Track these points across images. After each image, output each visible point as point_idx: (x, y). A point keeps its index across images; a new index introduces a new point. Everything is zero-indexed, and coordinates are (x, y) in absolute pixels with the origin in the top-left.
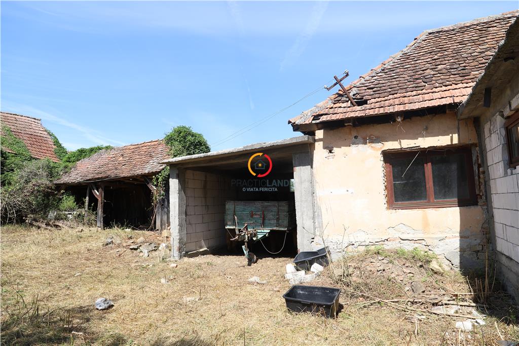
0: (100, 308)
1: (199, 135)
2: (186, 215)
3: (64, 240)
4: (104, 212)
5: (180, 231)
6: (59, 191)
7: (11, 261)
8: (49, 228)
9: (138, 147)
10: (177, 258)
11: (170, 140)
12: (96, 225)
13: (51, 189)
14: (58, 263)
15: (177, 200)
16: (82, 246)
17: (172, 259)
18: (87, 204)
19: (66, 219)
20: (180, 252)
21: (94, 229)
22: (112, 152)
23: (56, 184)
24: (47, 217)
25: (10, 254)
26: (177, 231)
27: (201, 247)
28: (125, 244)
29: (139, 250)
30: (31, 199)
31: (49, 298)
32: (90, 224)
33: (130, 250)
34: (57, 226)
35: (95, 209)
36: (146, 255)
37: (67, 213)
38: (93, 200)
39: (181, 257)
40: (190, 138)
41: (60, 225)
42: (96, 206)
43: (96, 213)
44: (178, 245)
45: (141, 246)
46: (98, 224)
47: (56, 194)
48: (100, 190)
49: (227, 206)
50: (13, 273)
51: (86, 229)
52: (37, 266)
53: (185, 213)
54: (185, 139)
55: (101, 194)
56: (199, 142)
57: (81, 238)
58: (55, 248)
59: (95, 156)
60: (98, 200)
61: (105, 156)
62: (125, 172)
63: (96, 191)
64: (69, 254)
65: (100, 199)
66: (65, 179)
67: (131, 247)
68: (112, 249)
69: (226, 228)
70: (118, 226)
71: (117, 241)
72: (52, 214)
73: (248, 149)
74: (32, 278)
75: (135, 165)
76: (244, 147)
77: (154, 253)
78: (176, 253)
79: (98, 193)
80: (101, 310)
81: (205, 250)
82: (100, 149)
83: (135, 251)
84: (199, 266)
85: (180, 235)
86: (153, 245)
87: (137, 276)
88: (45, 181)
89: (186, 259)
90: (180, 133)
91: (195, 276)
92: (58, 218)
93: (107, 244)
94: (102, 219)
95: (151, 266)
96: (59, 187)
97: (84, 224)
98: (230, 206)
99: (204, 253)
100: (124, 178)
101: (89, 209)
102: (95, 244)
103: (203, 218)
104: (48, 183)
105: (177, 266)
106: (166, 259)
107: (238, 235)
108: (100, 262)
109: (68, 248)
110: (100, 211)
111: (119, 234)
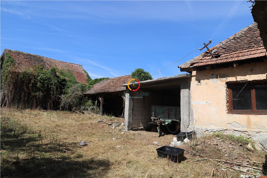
0: (82, 145)
1: (148, 73)
2: (133, 110)
3: (83, 119)
4: (103, 108)
5: (129, 118)
6: (85, 98)
7: (60, 124)
8: (80, 113)
9: (120, 78)
10: (126, 130)
11: (133, 75)
12: (99, 114)
13: (82, 96)
14: (77, 127)
15: (128, 103)
16: (89, 122)
17: (124, 130)
18: (96, 104)
19: (87, 110)
20: (128, 128)
21: (98, 115)
22: (109, 81)
23: (84, 94)
24: (80, 108)
25: (61, 122)
26: (128, 118)
27: (140, 127)
28: (107, 123)
29: (111, 125)
30: (74, 100)
31: (65, 139)
32: (97, 113)
33: (108, 125)
34: (83, 113)
35: (99, 106)
36: (114, 127)
37: (88, 107)
38: (99, 102)
39: (128, 130)
40: (143, 74)
41: (85, 112)
42: (100, 105)
43: (100, 108)
44: (127, 124)
45: (112, 124)
46: (100, 113)
47: (84, 99)
48: (102, 98)
49: (152, 108)
50: (58, 128)
51: (95, 115)
52: (68, 127)
53: (132, 109)
54: (140, 75)
55: (102, 99)
56: (147, 76)
57: (91, 118)
58: (78, 121)
59: (101, 82)
60: (100, 102)
61: (106, 82)
62: (112, 90)
63: (100, 98)
64: (83, 124)
65: (101, 102)
66: (88, 92)
67: (109, 124)
68: (101, 124)
69: (151, 118)
70: (106, 115)
71: (105, 121)
72: (82, 107)
73: (159, 80)
74: (64, 131)
75: (117, 87)
76: (157, 79)
77: (117, 127)
78: (126, 128)
79: (101, 99)
80: (82, 146)
81: (142, 128)
82: (104, 79)
83: (110, 126)
84: (134, 135)
85: (129, 120)
86: (118, 124)
87: (105, 136)
88: (80, 93)
89: (131, 131)
90: (138, 72)
91: (129, 138)
92: (84, 110)
93: (99, 122)
94: (102, 111)
95: (113, 132)
96: (85, 95)
97: (94, 113)
98: (153, 107)
99: (141, 130)
100: (112, 92)
101: (97, 106)
102: (95, 121)
103: (142, 113)
104: (81, 93)
105: (124, 133)
106: (122, 130)
107: (153, 121)
108: (93, 129)
109: (84, 122)
110: (101, 107)
111: (106, 118)
